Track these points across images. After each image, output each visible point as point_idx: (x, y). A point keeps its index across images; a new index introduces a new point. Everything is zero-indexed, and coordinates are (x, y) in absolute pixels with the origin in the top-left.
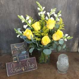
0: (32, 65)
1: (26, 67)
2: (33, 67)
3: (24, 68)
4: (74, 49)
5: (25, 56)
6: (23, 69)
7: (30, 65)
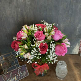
0: (24, 73)
1: (17, 76)
2: (25, 74)
3: (17, 77)
4: (75, 52)
5: (16, 65)
6: (16, 79)
7: (21, 73)
